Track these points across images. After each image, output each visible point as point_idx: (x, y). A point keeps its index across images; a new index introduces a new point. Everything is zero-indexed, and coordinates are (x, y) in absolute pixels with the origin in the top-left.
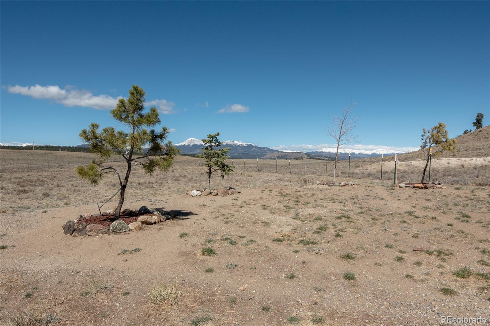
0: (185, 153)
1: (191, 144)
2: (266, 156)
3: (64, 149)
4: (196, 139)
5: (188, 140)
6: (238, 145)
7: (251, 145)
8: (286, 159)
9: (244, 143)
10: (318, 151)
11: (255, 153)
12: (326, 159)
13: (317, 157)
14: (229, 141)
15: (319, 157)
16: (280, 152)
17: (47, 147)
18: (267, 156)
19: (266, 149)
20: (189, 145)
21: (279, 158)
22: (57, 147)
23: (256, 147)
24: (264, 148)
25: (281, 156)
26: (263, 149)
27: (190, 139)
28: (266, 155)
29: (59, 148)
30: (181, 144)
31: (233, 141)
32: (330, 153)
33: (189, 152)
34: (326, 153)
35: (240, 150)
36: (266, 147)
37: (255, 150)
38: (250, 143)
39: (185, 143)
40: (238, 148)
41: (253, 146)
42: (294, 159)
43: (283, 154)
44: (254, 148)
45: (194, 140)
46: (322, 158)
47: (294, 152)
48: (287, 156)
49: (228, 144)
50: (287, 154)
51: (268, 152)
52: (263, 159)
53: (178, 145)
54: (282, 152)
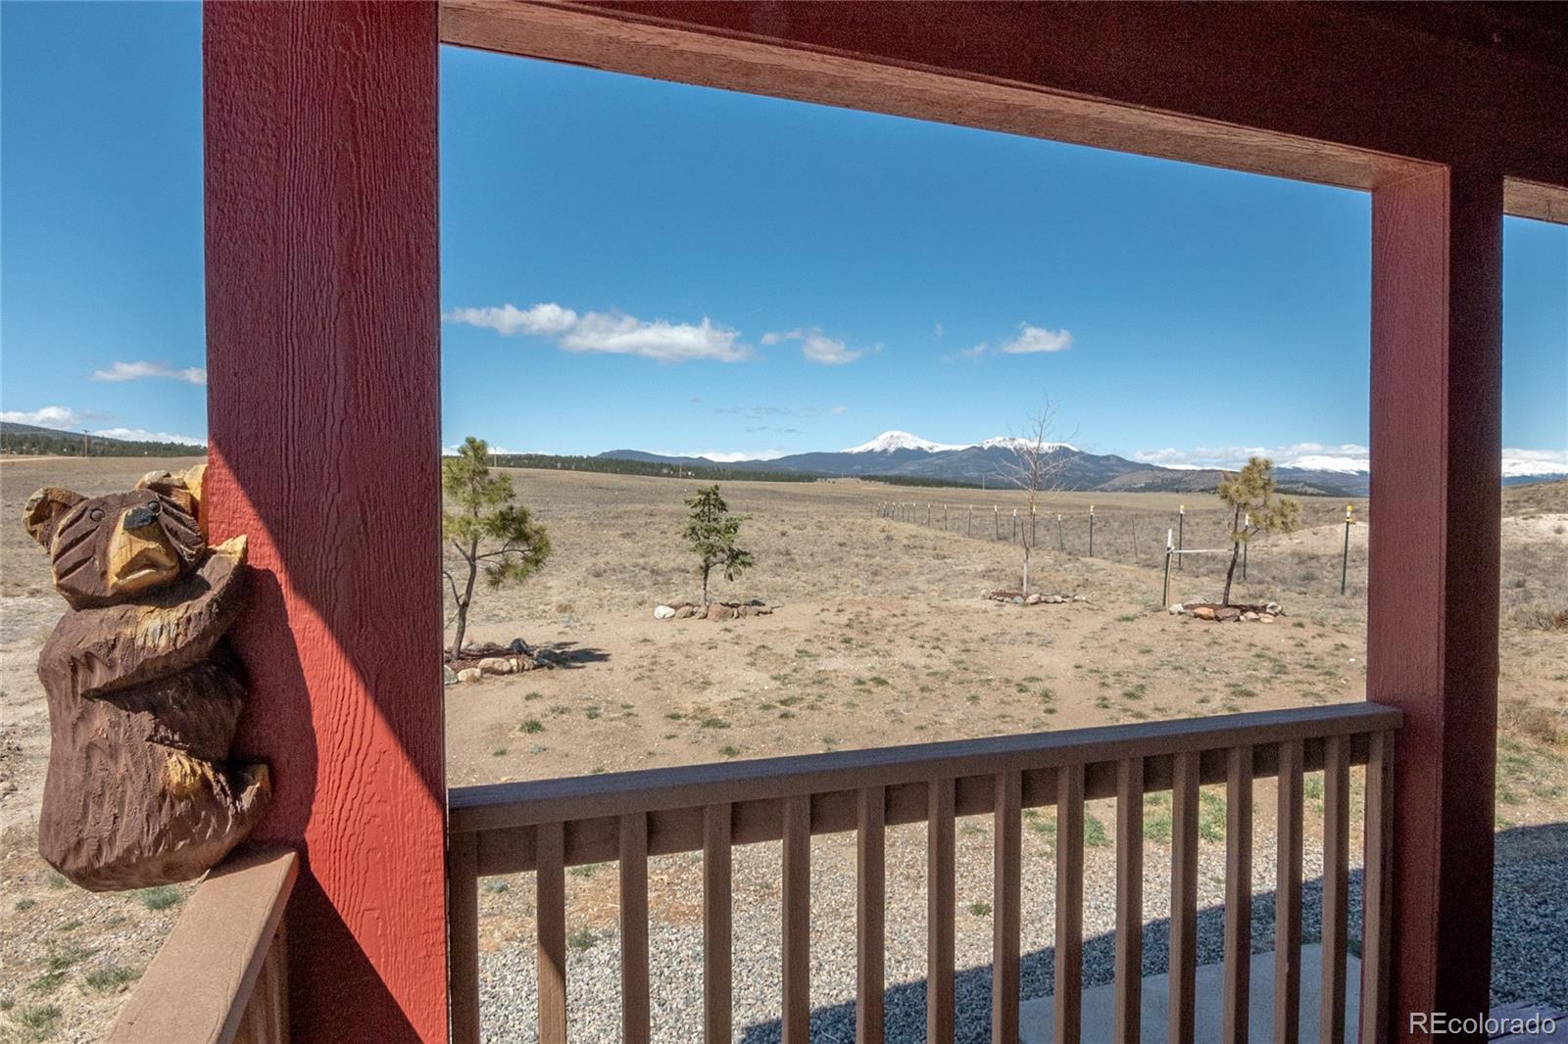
0: (872, 474)
1: (892, 449)
2: (1111, 482)
3: (567, 463)
4: (905, 434)
5: (882, 437)
6: (1028, 451)
7: (1067, 448)
8: (1177, 491)
9: (1046, 445)
10: (1282, 466)
11: (1079, 473)
12: (1310, 490)
14: (1001, 438)
15: (1288, 486)
16: (1158, 468)
17: (529, 457)
18: (1117, 482)
19: (1112, 462)
20: (885, 451)
21: (1149, 488)
23: (1081, 454)
24: (1107, 458)
25: (1159, 480)
26: (1103, 462)
27: (888, 434)
28: (1114, 477)
29: (556, 462)
30: (862, 448)
31: (1014, 439)
32: (1324, 472)
33: (885, 470)
34: (1310, 471)
36: (1114, 456)
37: (1079, 465)
38: (1065, 445)
39: (876, 445)
40: (1027, 457)
41: (1073, 451)
42: (1202, 491)
43: (1168, 475)
44: (1076, 459)
45: (898, 437)
46: (1299, 487)
47: (1204, 471)
48: (1179, 481)
49: (996, 448)
50: (1179, 475)
51: (1121, 469)
52: (1102, 490)
53: (856, 450)
54: (1164, 470)
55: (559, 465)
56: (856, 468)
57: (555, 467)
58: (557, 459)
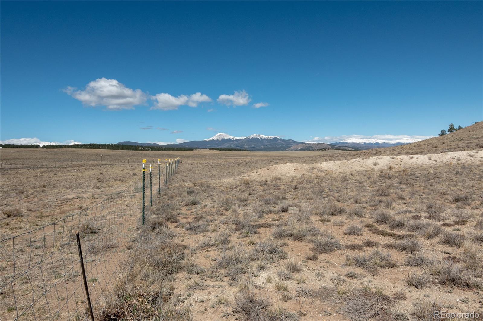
0: (213, 147)
1: (220, 139)
2: (290, 148)
3: (103, 146)
4: (224, 134)
5: (217, 135)
6: (264, 139)
7: (276, 138)
8: (310, 150)
9: (270, 137)
10: (342, 142)
11: (280, 145)
12: (350, 149)
13: (341, 148)
14: (255, 135)
15: (343, 148)
16: (304, 143)
18: (292, 148)
19: (290, 142)
20: (218, 140)
21: (302, 150)
22: (98, 145)
23: (281, 139)
24: (289, 140)
25: (305, 147)
26: (288, 142)
27: (219, 134)
28: (291, 147)
30: (210, 139)
31: (259, 135)
32: (354, 143)
33: (218, 146)
34: (350, 143)
35: (266, 143)
36: (291, 140)
37: (280, 143)
38: (276, 136)
39: (215, 138)
40: (264, 141)
41: (278, 139)
42: (317, 150)
43: (308, 145)
44: (279, 141)
45: (222, 135)
46: (346, 148)
47: (318, 144)
48: (311, 147)
49: (254, 138)
50: (311, 145)
51: (293, 144)
52: (288, 151)
53: (208, 140)
54: (307, 144)
55: (101, 147)
56: (208, 146)
57: (99, 148)
58: (100, 145)
